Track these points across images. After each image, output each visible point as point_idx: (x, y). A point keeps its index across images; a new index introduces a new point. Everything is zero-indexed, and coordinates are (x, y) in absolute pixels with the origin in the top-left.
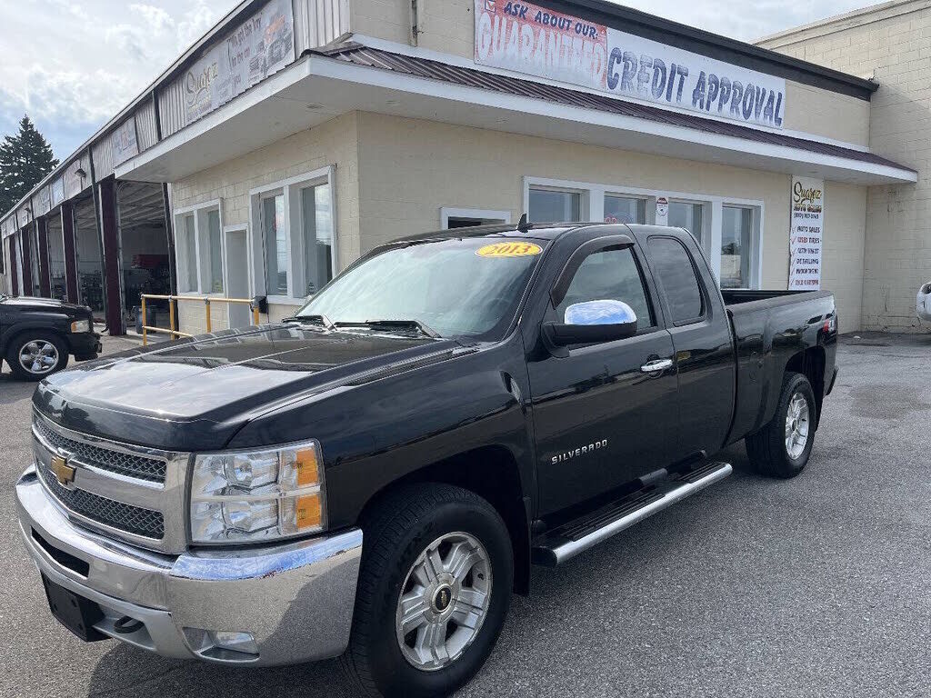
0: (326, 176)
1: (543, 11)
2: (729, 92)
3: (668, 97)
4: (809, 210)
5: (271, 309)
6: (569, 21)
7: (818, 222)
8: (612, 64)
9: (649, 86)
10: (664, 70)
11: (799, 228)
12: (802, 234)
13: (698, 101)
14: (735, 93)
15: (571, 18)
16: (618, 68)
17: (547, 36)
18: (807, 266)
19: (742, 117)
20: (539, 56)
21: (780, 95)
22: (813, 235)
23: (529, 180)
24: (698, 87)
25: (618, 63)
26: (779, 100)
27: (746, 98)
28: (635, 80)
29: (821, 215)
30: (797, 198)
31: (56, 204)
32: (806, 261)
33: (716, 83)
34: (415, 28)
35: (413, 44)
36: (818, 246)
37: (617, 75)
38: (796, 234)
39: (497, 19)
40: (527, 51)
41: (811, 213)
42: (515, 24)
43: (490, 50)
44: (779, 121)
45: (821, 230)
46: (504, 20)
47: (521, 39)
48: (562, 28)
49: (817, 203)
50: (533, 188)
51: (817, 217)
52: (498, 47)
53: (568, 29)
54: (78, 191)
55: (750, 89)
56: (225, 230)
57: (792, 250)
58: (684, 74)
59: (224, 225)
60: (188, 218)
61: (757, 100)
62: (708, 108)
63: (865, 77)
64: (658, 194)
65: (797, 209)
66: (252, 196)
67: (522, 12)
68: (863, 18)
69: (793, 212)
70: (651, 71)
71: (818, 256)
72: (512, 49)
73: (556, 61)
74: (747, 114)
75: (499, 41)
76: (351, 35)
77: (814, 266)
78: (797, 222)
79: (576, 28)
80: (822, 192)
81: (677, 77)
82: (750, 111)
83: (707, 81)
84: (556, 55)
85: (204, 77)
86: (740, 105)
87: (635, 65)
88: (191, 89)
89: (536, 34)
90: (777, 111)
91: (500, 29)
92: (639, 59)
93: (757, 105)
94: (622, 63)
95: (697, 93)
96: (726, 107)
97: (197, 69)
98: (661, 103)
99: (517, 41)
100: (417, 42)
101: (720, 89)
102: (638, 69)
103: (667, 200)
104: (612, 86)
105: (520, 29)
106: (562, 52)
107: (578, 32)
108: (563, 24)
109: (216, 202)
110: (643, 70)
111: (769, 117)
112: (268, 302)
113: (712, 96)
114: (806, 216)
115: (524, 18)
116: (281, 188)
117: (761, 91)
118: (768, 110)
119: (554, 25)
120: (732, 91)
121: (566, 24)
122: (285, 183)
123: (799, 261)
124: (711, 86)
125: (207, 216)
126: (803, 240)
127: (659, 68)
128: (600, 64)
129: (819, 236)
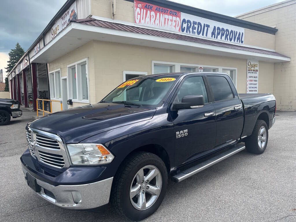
0: (86, 61)
1: (158, 7)
2: (224, 33)
3: (203, 35)
5: (73, 103)
6: (168, 10)
7: (257, 75)
8: (183, 24)
9: (196, 31)
10: (201, 26)
11: (250, 77)
12: (251, 79)
13: (213, 36)
15: (168, 9)
17: (160, 16)
18: (253, 89)
19: (229, 41)
20: (157, 22)
21: (243, 33)
22: (255, 79)
23: (154, 62)
24: (213, 31)
25: (185, 23)
26: (242, 35)
27: (230, 34)
28: (191, 29)
29: (258, 72)
30: (249, 67)
31: (21, 70)
33: (220, 29)
34: (113, 13)
36: (257, 82)
37: (184, 27)
38: (249, 79)
39: (142, 10)
40: (153, 20)
41: (254, 72)
42: (149, 12)
43: (140, 20)
44: (242, 42)
45: (258, 77)
46: (145, 10)
47: (151, 16)
48: (165, 13)
49: (256, 68)
50: (155, 65)
51: (256, 73)
52: (143, 19)
53: (167, 13)
54: (26, 66)
55: (232, 31)
57: (247, 84)
58: (208, 26)
59: (61, 77)
60: (53, 74)
62: (217, 38)
63: (273, 27)
64: (199, 66)
65: (249, 70)
66: (68, 67)
67: (151, 8)
68: (273, 8)
69: (248, 71)
70: (196, 26)
71: (257, 86)
72: (148, 19)
73: (163, 23)
74: (231, 40)
75: (143, 17)
76: (92, 16)
77: (256, 89)
78: (249, 75)
79: (170, 12)
80: (258, 65)
81: (206, 28)
83: (216, 29)
84: (163, 21)
85: (56, 30)
86: (228, 37)
87: (191, 24)
88: (53, 34)
89: (156, 15)
90: (242, 38)
91: (143, 13)
92: (192, 22)
93: (234, 37)
95: (213, 33)
96: (224, 37)
97: (54, 28)
98: (200, 36)
99: (149, 17)
100: (114, 18)
101: (221, 32)
102: (192, 26)
103: (203, 68)
104: (183, 30)
106: (165, 21)
107: (171, 14)
108: (165, 11)
109: (59, 69)
110: (194, 26)
111: (238, 41)
112: (72, 101)
113: (218, 34)
114: (252, 73)
115: (152, 10)
116: (75, 65)
117: (236, 32)
118: (238, 39)
119: (162, 12)
120: (225, 32)
121: (167, 11)
122: (76, 63)
123: (250, 87)
124: (218, 31)
125: (57, 74)
126: (251, 81)
127: (199, 25)
128: (178, 24)
129: (257, 79)
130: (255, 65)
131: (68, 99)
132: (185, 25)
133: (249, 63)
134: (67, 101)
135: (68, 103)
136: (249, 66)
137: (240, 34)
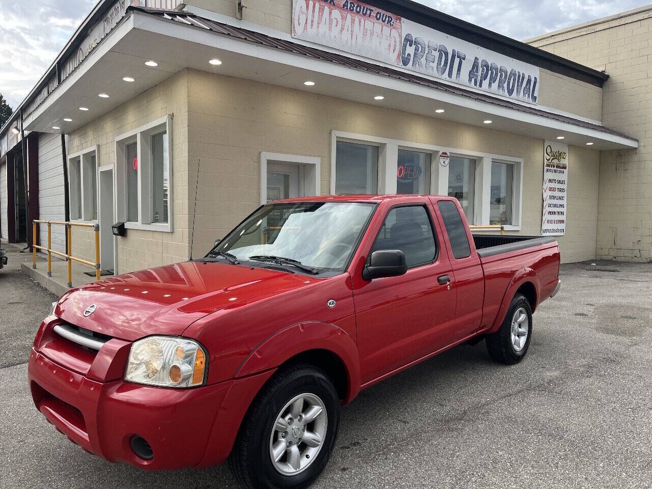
0: (165, 124)
2: (496, 74)
3: (450, 75)
4: (557, 167)
5: (129, 233)
6: (371, 10)
7: (564, 177)
8: (405, 46)
9: (435, 65)
10: (446, 54)
11: (550, 181)
12: (553, 185)
13: (473, 80)
14: (501, 75)
15: (373, 8)
16: (410, 50)
17: (353, 21)
18: (556, 210)
19: (506, 93)
20: (346, 35)
21: (535, 78)
22: (560, 186)
23: (336, 134)
24: (473, 68)
25: (411, 45)
26: (535, 83)
27: (509, 79)
28: (423, 60)
29: (566, 171)
30: (548, 158)
32: (555, 206)
33: (487, 66)
34: (239, 3)
35: (239, 17)
36: (564, 194)
37: (409, 55)
38: (547, 185)
39: (311, 3)
40: (336, 31)
41: (559, 169)
42: (327, 9)
43: (305, 28)
44: (534, 98)
45: (566, 182)
46: (317, 5)
47: (331, 20)
48: (365, 15)
49: (563, 162)
50: (339, 140)
51: (563, 172)
52: (312, 25)
53: (369, 16)
54: (15, 143)
55: (513, 74)
56: (100, 170)
57: (544, 197)
58: (462, 58)
59: (99, 166)
60: (77, 160)
61: (518, 82)
62: (481, 86)
63: (600, 70)
64: (442, 150)
65: (548, 165)
66: (117, 142)
68: (597, 26)
69: (546, 168)
70: (437, 54)
71: (564, 202)
72: (324, 28)
73: (360, 41)
74: (510, 92)
75: (312, 21)
76: (184, 5)
77: (561, 209)
78: (548, 176)
79: (376, 17)
80: (567, 154)
81: (457, 60)
82: (513, 90)
83: (480, 65)
84: (360, 36)
86: (505, 85)
87: (423, 49)
89: (344, 18)
90: (534, 90)
91: (313, 11)
92: (426, 44)
93: (518, 85)
94: (414, 46)
95: (472, 74)
96: (495, 85)
97: (85, 46)
98: (444, 79)
99: (328, 22)
100: (241, 16)
101: (490, 72)
102: (426, 52)
103: (449, 154)
104: (405, 63)
105: (330, 13)
106: (365, 34)
107: (378, 19)
108: (366, 12)
109: (94, 148)
110: (430, 52)
111: (527, 95)
112: (126, 227)
113: (484, 76)
114: (555, 171)
115: (334, 5)
116: (136, 135)
117: (521, 75)
118: (527, 90)
119: (358, 13)
120: (499, 74)
121: (368, 12)
122: (138, 131)
123: (550, 206)
124: (483, 69)
125: (89, 160)
126: (551, 189)
127: (443, 52)
128: (395, 45)
129: (564, 186)
130: (560, 154)
131: (116, 221)
133: (548, 148)
134: (113, 227)
135: (116, 231)
136: (548, 155)
137: (529, 81)
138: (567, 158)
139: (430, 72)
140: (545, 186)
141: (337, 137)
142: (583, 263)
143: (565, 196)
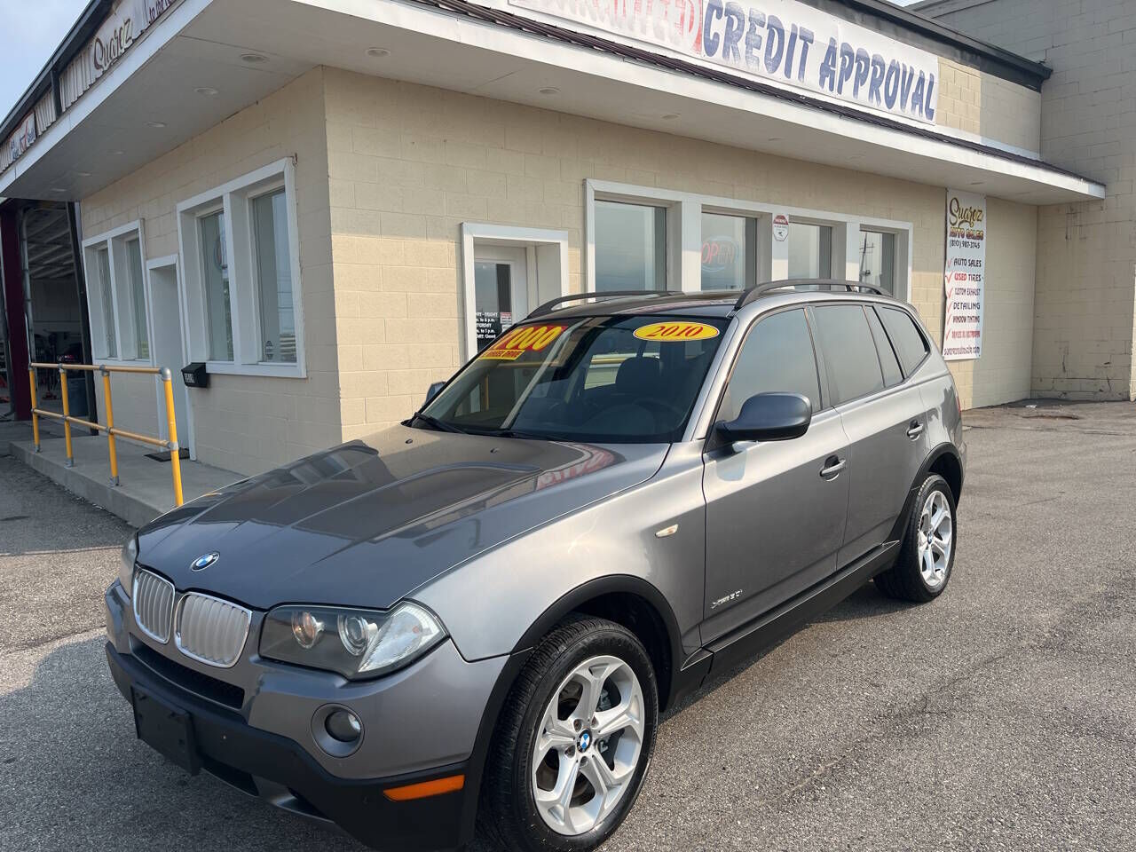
0: (282, 172)
2: (867, 69)
3: (788, 72)
4: (969, 236)
5: (214, 381)
7: (979, 254)
8: (709, 18)
9: (760, 53)
10: (781, 32)
11: (956, 262)
12: (961, 270)
13: (827, 80)
14: (875, 71)
18: (966, 313)
19: (883, 104)
21: (932, 77)
22: (975, 270)
23: (594, 185)
24: (827, 59)
25: (719, 17)
26: (931, 84)
27: (888, 79)
28: (741, 45)
29: (983, 243)
30: (953, 220)
32: (965, 306)
33: (851, 55)
36: (980, 285)
37: (716, 35)
38: (952, 269)
41: (970, 240)
44: (930, 113)
45: (983, 263)
49: (980, 226)
50: (601, 197)
51: (977, 246)
55: (894, 67)
56: (149, 265)
57: (948, 290)
58: (807, 39)
59: (147, 259)
60: (101, 249)
61: (903, 82)
62: (840, 91)
63: (1035, 59)
64: (775, 210)
65: (953, 234)
66: (182, 212)
69: (949, 239)
70: (763, 33)
71: (980, 299)
73: (630, 9)
74: (890, 103)
77: (974, 312)
78: (954, 252)
80: (984, 212)
81: (799, 44)
82: (894, 98)
83: (838, 53)
86: (882, 89)
87: (741, 22)
88: (99, 62)
90: (929, 98)
92: (747, 15)
93: (902, 89)
94: (724, 19)
95: (826, 70)
96: (864, 89)
97: (105, 32)
98: (777, 80)
101: (855, 65)
102: (747, 29)
103: (787, 218)
104: (711, 50)
109: (135, 225)
110: (752, 30)
111: (918, 106)
112: (208, 371)
113: (846, 74)
114: (965, 244)
116: (220, 199)
117: (908, 70)
118: (917, 98)
120: (871, 69)
122: (224, 190)
123: (956, 305)
124: (844, 60)
125: (125, 247)
126: (961, 277)
127: (775, 28)
128: (692, 17)
129: (980, 271)
130: (973, 214)
131: (188, 361)
132: (719, 26)
133: (954, 201)
134: (184, 371)
135: (190, 378)
136: (953, 214)
137: (921, 80)
138: (985, 219)
139: (753, 67)
140: (948, 274)
141: (596, 191)
142: (1011, 405)
143: (982, 288)
